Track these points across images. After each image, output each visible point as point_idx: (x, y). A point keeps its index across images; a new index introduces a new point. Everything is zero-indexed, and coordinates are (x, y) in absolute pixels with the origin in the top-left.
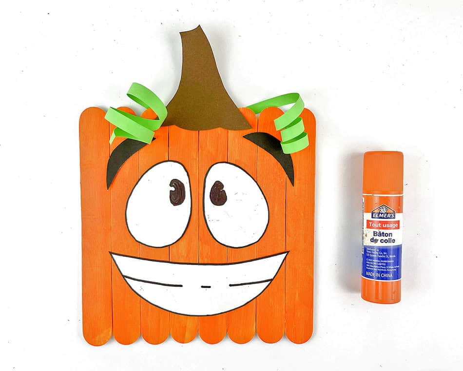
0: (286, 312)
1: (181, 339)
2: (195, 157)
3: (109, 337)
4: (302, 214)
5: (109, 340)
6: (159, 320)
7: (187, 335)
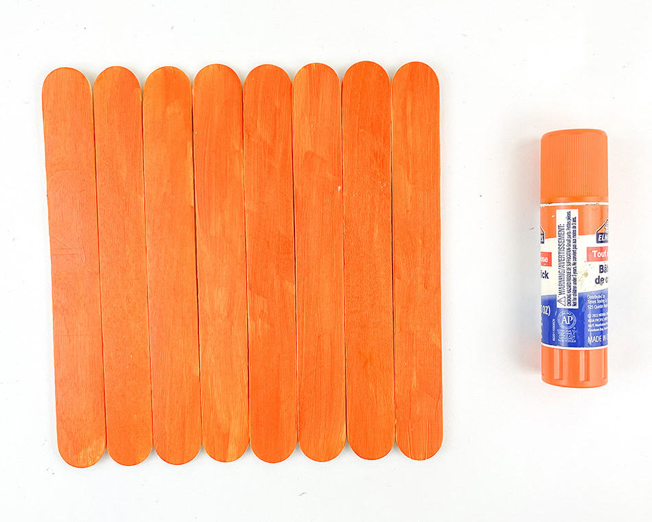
0: (396, 407)
1: (221, 456)
2: (237, 148)
3: (101, 453)
4: (420, 241)
5: (101, 457)
6: (184, 423)
7: (232, 449)
